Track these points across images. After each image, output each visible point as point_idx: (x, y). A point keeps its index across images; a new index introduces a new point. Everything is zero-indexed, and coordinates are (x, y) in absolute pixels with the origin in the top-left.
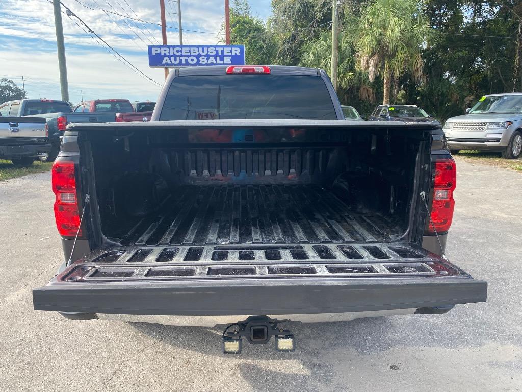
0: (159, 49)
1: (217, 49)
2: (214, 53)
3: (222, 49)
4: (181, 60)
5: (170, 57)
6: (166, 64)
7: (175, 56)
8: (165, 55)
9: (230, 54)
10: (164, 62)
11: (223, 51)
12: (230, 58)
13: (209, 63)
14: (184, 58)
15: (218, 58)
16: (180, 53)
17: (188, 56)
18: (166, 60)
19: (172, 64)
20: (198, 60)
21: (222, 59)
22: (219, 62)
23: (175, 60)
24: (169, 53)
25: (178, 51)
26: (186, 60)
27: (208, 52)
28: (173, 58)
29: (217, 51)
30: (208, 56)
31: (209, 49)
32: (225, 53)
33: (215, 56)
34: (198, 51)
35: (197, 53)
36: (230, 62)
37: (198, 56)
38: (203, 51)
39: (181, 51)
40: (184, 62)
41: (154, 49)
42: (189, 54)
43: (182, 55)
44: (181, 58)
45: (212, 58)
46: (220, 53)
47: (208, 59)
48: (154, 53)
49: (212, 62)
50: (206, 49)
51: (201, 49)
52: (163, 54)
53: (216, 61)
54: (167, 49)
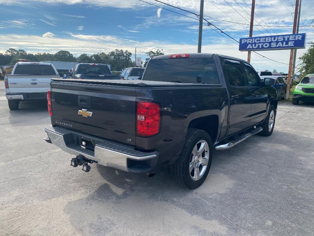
0: (246, 40)
1: (284, 37)
2: (282, 39)
3: (288, 37)
4: (259, 46)
5: (252, 44)
6: (249, 48)
7: (255, 43)
8: (249, 43)
9: (294, 39)
10: (248, 48)
11: (288, 38)
12: (294, 42)
13: (277, 46)
14: (260, 45)
15: (284, 43)
16: (259, 42)
17: (264, 43)
18: (249, 46)
19: (253, 48)
20: (270, 45)
21: (287, 43)
22: (284, 45)
23: (255, 46)
24: (252, 42)
25: (257, 40)
26: (262, 45)
27: (278, 39)
28: (254, 45)
29: (284, 39)
30: (277, 42)
31: (279, 38)
32: (290, 39)
33: (282, 42)
34: (271, 39)
35: (270, 41)
36: (293, 45)
37: (270, 43)
38: (274, 39)
39: (260, 40)
40: (260, 47)
41: (243, 40)
42: (264, 41)
43: (260, 43)
44: (259, 44)
45: (280, 43)
46: (286, 40)
47: (277, 44)
48: (243, 43)
50: (276, 38)
51: (273, 38)
52: (248, 42)
53: (283, 45)
54: (251, 40)
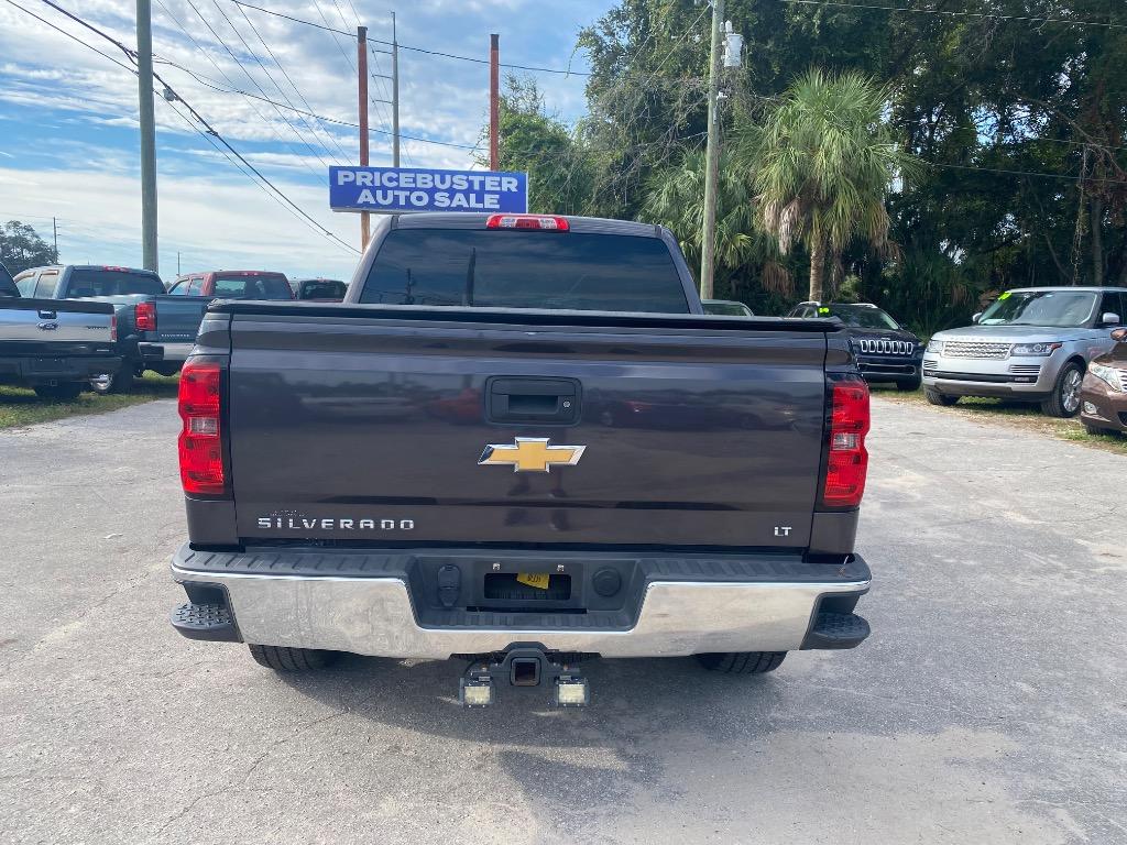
0: (351, 174)
1: (471, 178)
2: (465, 186)
3: (482, 178)
4: (396, 198)
5: (373, 190)
6: (367, 204)
7: (385, 189)
8: (364, 186)
9: (498, 189)
10: (361, 200)
11: (482, 184)
12: (497, 196)
13: (454, 205)
14: (402, 195)
15: (473, 197)
16: (394, 184)
17: (412, 190)
18: (366, 196)
19: (378, 205)
20: (432, 200)
21: (480, 199)
22: (473, 204)
23: (385, 197)
24: (372, 182)
25: (390, 180)
26: (408, 199)
27: (453, 183)
28: (379, 193)
29: (471, 183)
30: (452, 192)
31: (456, 179)
32: (488, 188)
33: (466, 193)
34: (433, 181)
35: (430, 185)
36: (497, 206)
37: (432, 192)
38: (443, 181)
39: (397, 180)
40: (402, 202)
41: (341, 174)
42: (413, 185)
43: (398, 188)
44: (396, 193)
45: (459, 196)
46: (477, 187)
47: (451, 198)
48: (341, 182)
49: (460, 203)
50: (448, 177)
51: (437, 177)
52: (359, 183)
53: (468, 202)
54: (369, 175)
